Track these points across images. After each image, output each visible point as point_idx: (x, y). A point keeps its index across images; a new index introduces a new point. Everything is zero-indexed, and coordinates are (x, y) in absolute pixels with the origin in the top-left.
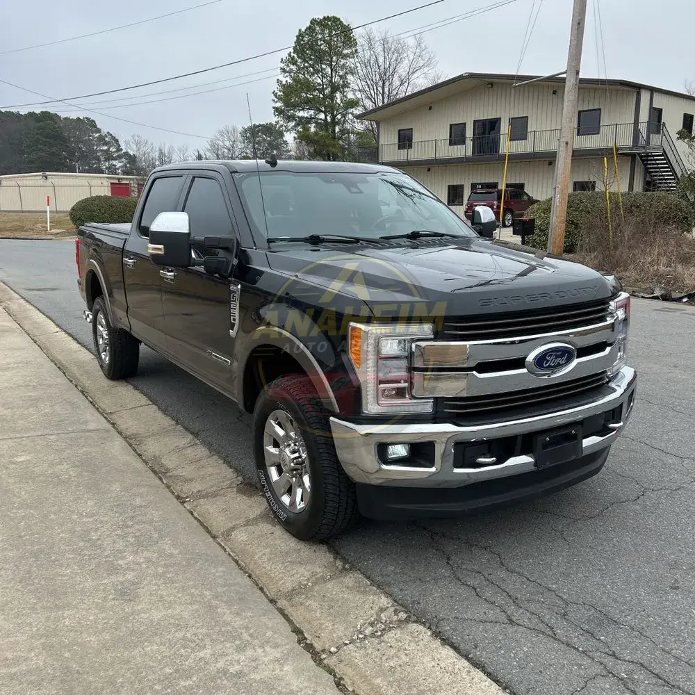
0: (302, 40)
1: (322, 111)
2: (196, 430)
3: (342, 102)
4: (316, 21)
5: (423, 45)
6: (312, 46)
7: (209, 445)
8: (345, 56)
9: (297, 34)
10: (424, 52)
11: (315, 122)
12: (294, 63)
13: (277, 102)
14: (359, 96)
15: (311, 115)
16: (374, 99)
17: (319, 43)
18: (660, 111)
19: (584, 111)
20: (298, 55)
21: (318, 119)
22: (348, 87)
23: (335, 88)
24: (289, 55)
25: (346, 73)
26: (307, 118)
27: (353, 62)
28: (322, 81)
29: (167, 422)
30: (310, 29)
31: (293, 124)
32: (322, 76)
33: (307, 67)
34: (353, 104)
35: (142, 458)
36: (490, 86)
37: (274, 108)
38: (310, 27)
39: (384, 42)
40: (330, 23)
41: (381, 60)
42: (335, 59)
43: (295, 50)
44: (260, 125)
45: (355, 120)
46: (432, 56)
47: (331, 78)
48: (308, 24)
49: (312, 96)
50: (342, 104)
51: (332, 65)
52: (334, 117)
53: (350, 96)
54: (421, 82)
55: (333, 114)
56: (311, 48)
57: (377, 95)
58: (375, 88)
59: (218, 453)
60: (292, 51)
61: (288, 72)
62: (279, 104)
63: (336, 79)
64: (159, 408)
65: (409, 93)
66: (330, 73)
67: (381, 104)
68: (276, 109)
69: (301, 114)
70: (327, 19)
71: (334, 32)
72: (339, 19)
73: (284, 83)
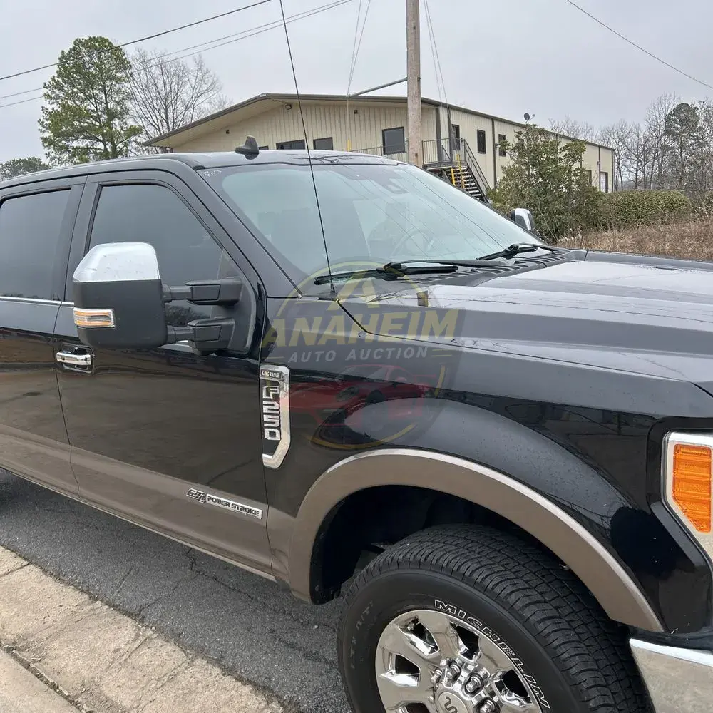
0: (66, 62)
1: (100, 141)
2: (134, 607)
3: (122, 129)
4: (81, 42)
5: (204, 69)
6: (80, 68)
7: (174, 637)
8: (119, 80)
9: (60, 56)
10: (206, 76)
11: (94, 153)
12: (61, 89)
13: (44, 132)
14: (140, 123)
15: (87, 145)
16: (158, 126)
17: (88, 67)
18: (457, 128)
19: (386, 130)
20: (63, 80)
21: (96, 149)
22: (127, 113)
23: (112, 115)
24: (53, 79)
25: (123, 99)
26: (83, 148)
27: (129, 86)
28: (96, 108)
29: (71, 598)
30: (75, 51)
31: (67, 156)
32: (95, 101)
33: (77, 93)
34: (135, 131)
35: (60, 693)
36: (289, 107)
37: (42, 138)
38: (74, 48)
39: (162, 65)
40: (98, 45)
41: (160, 85)
42: (108, 83)
43: (60, 75)
44: (20, 161)
45: (140, 148)
46: (215, 79)
47: (106, 103)
48: (72, 46)
49: (86, 125)
50: (122, 132)
51: (105, 90)
52: (114, 147)
53: (131, 123)
54: (207, 107)
55: (113, 143)
56: (78, 71)
57: (161, 121)
58: (157, 114)
59: (201, 652)
60: (56, 75)
61: (54, 98)
62: (47, 135)
63: (112, 105)
64: (45, 571)
65: (195, 119)
66: (104, 98)
67: (166, 132)
68: (45, 140)
69: (75, 144)
70: (93, 39)
71: (103, 54)
72: (107, 40)
73: (51, 111)
